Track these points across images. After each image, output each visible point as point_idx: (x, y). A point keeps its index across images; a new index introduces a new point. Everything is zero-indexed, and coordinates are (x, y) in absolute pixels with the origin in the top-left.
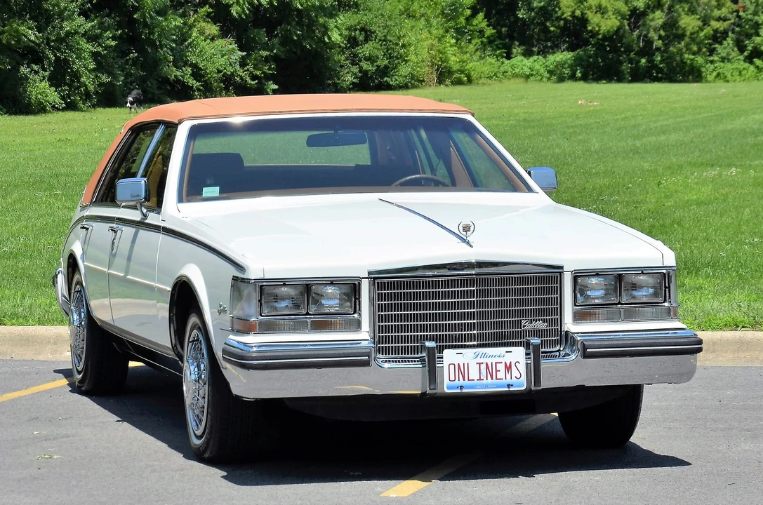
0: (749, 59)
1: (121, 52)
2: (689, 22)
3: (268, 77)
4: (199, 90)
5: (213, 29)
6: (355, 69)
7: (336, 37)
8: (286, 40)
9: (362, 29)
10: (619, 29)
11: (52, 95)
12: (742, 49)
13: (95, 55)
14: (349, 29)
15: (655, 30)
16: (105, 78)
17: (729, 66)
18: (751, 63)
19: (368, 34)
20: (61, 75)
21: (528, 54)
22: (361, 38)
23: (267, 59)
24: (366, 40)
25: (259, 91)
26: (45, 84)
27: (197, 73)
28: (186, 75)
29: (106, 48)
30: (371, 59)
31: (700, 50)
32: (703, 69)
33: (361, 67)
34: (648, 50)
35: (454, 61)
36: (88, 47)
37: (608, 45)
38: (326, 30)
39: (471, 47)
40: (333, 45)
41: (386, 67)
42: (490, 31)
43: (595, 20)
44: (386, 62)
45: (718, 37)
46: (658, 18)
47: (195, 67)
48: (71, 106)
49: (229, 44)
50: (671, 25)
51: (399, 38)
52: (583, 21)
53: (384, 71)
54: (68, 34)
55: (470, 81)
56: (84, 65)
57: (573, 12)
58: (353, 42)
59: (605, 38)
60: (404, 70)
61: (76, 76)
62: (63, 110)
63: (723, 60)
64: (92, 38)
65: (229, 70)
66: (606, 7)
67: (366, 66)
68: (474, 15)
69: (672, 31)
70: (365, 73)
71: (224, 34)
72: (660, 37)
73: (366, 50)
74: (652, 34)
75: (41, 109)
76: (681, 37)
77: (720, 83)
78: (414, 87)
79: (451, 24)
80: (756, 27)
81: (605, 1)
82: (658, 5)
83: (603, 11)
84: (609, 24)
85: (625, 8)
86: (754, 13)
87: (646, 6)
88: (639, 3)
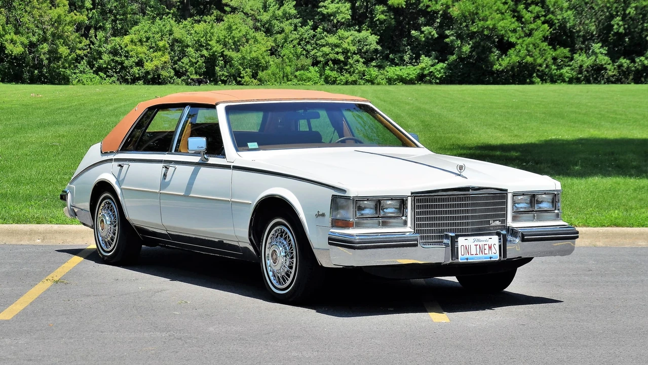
0: (96, 72)
2: (63, 50)
10: (23, 53)
12: (91, 65)
15: (44, 54)
17: (85, 75)
18: (97, 74)
31: (70, 67)
32: (71, 77)
34: (40, 66)
37: (15, 62)
43: (9, 47)
45: (78, 59)
46: (45, 47)
50: (53, 53)
59: (15, 58)
63: (81, 72)
66: (16, 40)
69: (54, 55)
72: (47, 59)
74: (42, 56)
76: (59, 59)
77: (81, 85)
80: (100, 54)
81: (15, 37)
82: (45, 40)
83: (13, 41)
84: (18, 50)
85: (26, 42)
86: (100, 46)
87: (38, 41)
88: (34, 39)
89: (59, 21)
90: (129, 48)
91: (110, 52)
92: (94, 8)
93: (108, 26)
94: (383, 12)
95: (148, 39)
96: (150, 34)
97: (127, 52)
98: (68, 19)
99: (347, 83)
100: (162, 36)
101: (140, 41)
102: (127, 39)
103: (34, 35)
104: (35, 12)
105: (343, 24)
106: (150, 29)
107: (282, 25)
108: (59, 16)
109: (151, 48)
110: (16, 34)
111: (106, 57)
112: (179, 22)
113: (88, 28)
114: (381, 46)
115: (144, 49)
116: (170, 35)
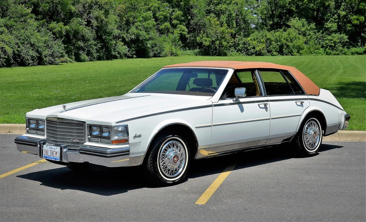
0: (237, 51)
1: (102, 48)
2: (224, 43)
3: (134, 54)
4: (119, 57)
5: (122, 44)
6: (153, 53)
7: (149, 46)
8: (138, 46)
9: (154, 44)
10: (209, 44)
11: (87, 58)
12: (235, 48)
13: (96, 49)
14: (152, 44)
16: (98, 54)
17: (233, 53)
18: (238, 52)
19: (156, 45)
20: (89, 54)
21: (190, 49)
22: (154, 46)
23: (134, 50)
24: (155, 47)
25: (132, 57)
26: (85, 55)
27: (119, 53)
28: (116, 54)
29: (99, 48)
30: (157, 51)
31: (227, 49)
32: (227, 53)
33: (154, 52)
34: (216, 49)
35: (174, 51)
36: (95, 47)
38: (146, 44)
39: (178, 48)
40: (148, 47)
41: (160, 52)
42: (182, 45)
43: (204, 43)
44: (160, 51)
45: (230, 47)
46: (218, 42)
47: (118, 52)
48: (91, 60)
49: (126, 47)
50: (221, 43)
51: (162, 46)
52: (202, 43)
53: (159, 53)
54: (91, 44)
55: (177, 55)
56: (94, 51)
57: (200, 41)
58: (153, 47)
59: (206, 47)
60: (163, 53)
61: (92, 54)
62: (89, 61)
63: (232, 51)
64: (95, 45)
65: (126, 53)
67: (155, 52)
68: (179, 41)
70: (155, 53)
71: (124, 45)
72: (218, 47)
73: (155, 49)
74: (216, 46)
75: (84, 61)
76: (223, 47)
77: (231, 56)
78: (166, 57)
79: (174, 43)
80: (239, 44)
81: (206, 39)
82: (218, 39)
83: (206, 41)
84: (207, 43)
85: (211, 40)
86: (239, 41)
87: (215, 40)
88: (214, 39)
89: (223, 32)
90: (250, 42)
91: (243, 44)
92: (237, 27)
93: (242, 33)
94: (350, 27)
95: (257, 38)
96: (258, 37)
97: (249, 43)
98: (226, 31)
99: (335, 55)
100: (262, 37)
101: (254, 39)
102: (249, 39)
103: (214, 38)
104: (214, 29)
105: (334, 31)
106: (258, 35)
107: (310, 32)
108: (223, 31)
109: (258, 42)
110: (207, 37)
111: (241, 46)
112: (269, 32)
113: (235, 34)
114: (349, 40)
115: (256, 42)
116: (266, 37)
